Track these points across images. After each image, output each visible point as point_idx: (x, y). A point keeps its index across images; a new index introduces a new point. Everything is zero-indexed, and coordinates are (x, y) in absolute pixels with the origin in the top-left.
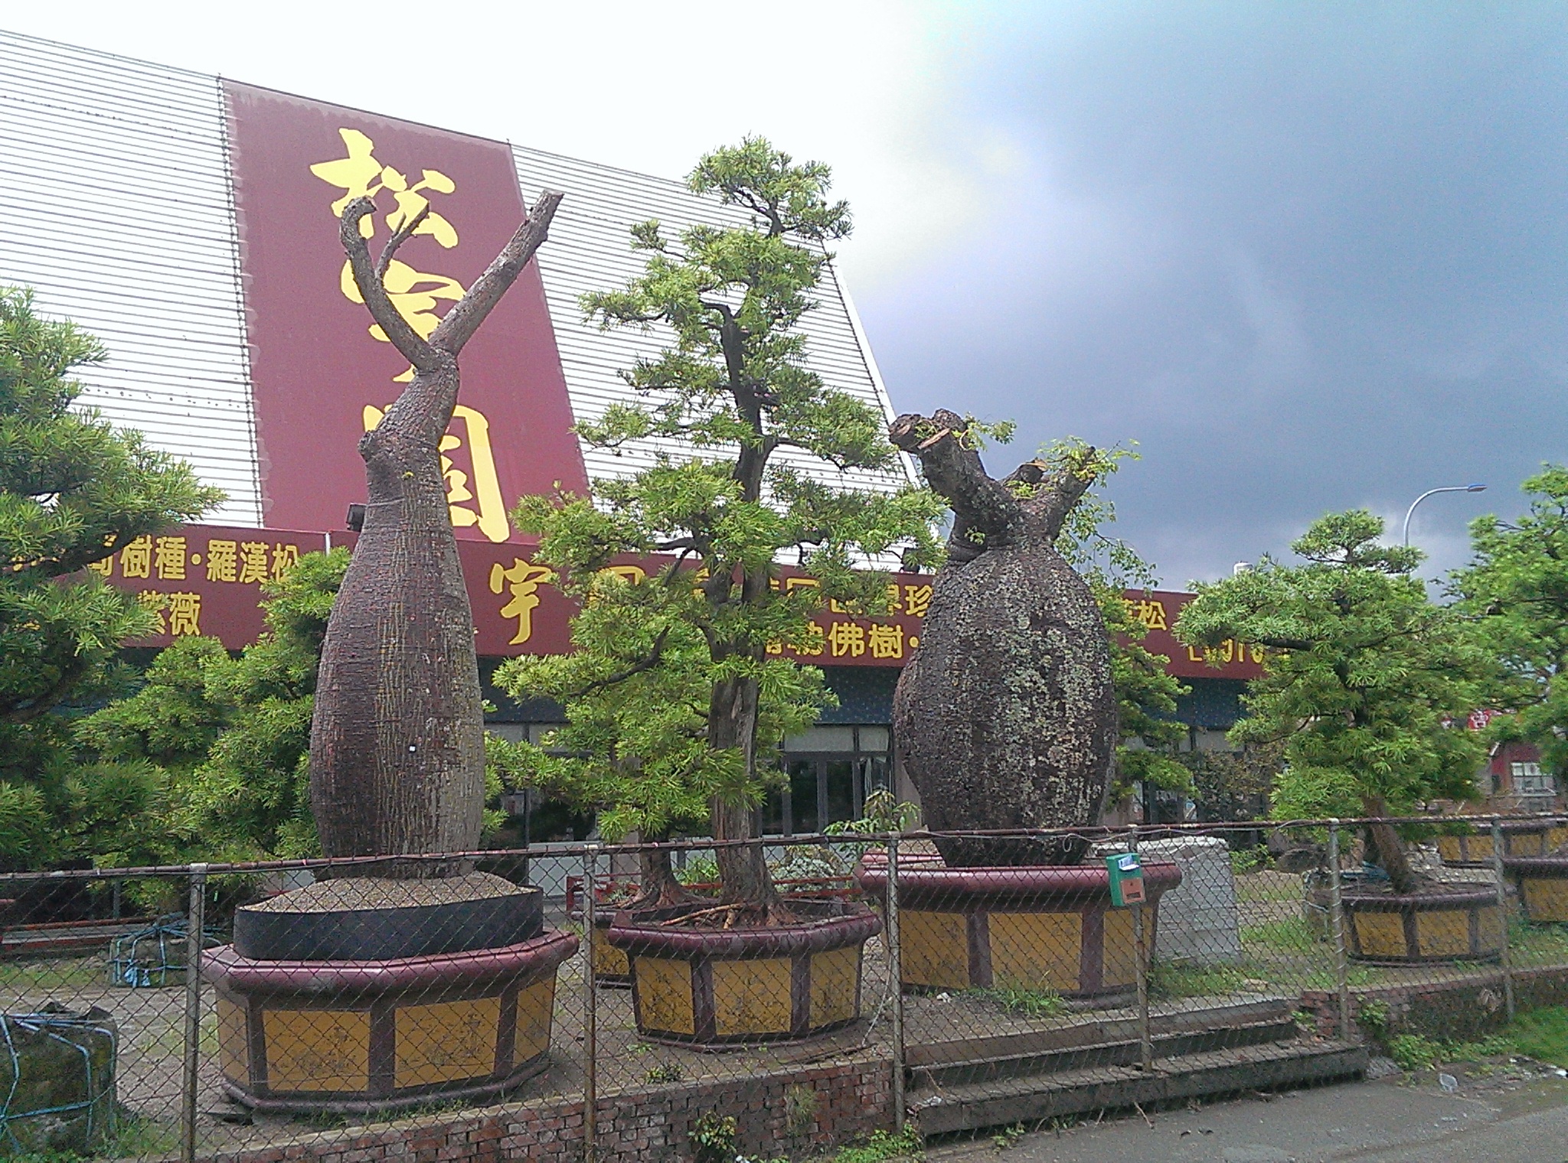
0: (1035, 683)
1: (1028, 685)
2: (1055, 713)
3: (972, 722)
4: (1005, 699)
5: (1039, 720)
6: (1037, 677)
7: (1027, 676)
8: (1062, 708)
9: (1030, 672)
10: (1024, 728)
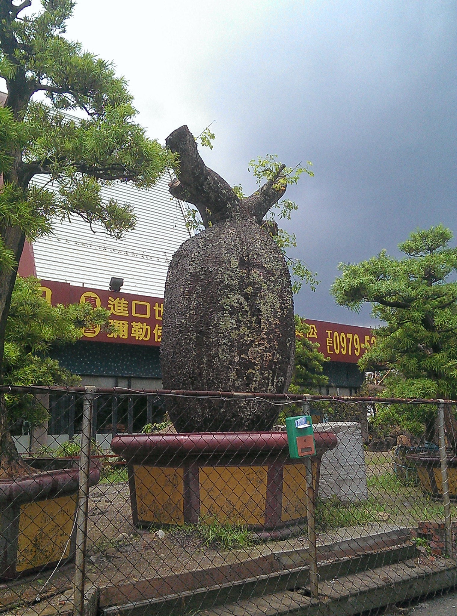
0: (241, 304)
1: (235, 305)
2: (254, 325)
3: (197, 331)
4: (219, 314)
5: (243, 330)
6: (242, 299)
7: (235, 298)
8: (258, 322)
9: (238, 296)
10: (232, 334)
